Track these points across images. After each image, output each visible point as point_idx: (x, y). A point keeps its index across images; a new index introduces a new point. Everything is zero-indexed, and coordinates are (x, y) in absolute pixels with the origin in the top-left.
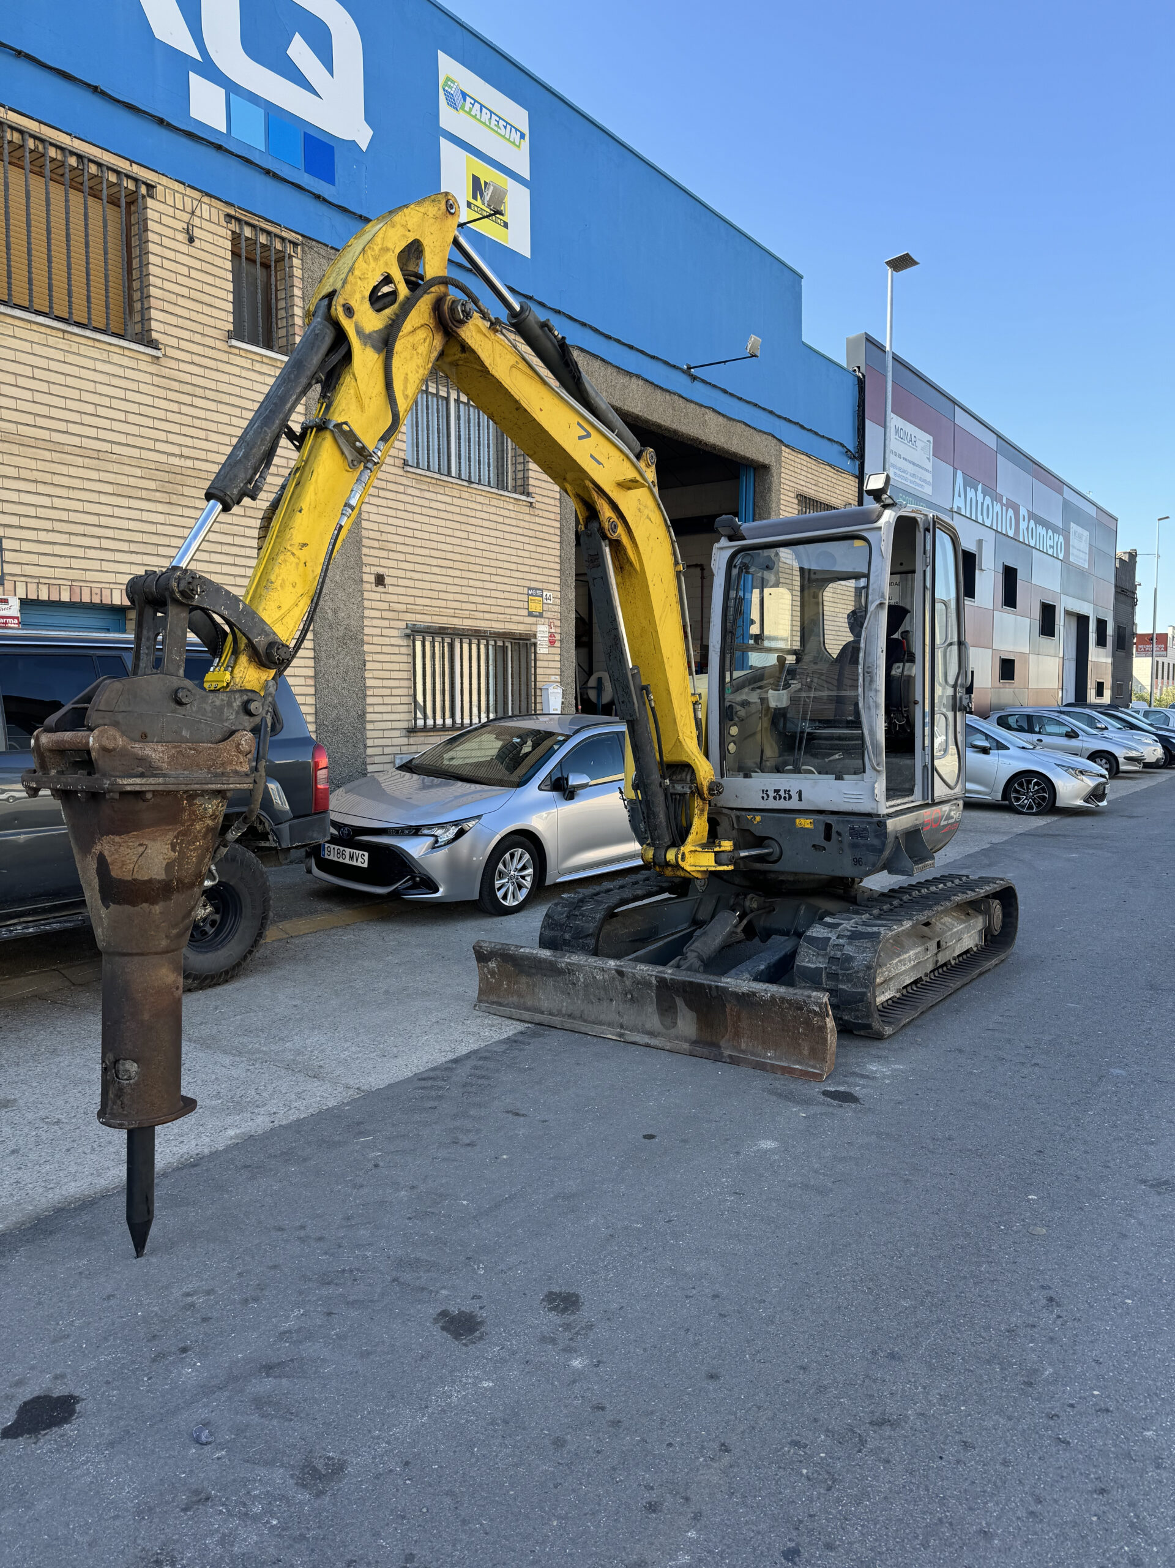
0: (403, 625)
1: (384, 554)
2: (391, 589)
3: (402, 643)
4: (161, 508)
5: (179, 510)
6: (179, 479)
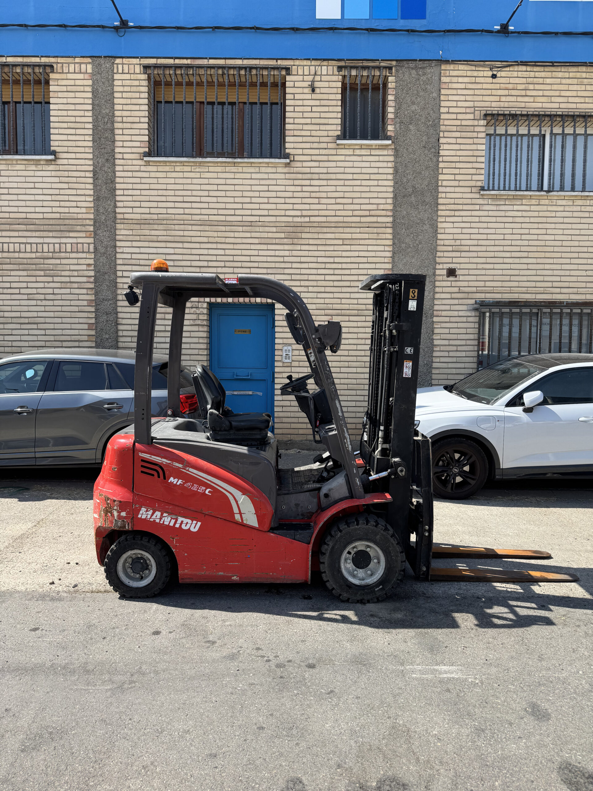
0: (473, 301)
1: (458, 254)
2: (461, 278)
3: (470, 315)
4: (286, 247)
5: (298, 247)
6: (299, 229)
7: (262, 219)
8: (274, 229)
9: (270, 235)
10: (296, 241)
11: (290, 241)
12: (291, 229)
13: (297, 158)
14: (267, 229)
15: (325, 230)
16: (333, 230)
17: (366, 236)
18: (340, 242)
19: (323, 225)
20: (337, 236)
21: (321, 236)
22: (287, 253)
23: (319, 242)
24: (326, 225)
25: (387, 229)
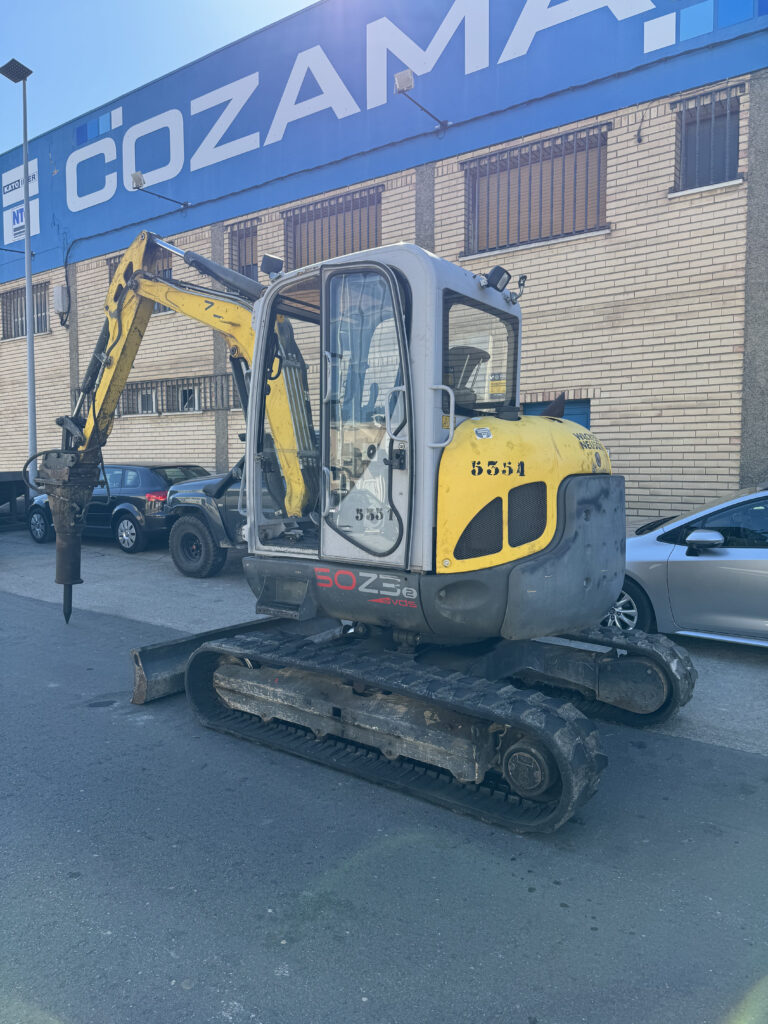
4: (606, 332)
5: (620, 330)
6: (621, 309)
7: (578, 303)
8: (592, 313)
9: (587, 320)
10: (616, 323)
11: (610, 324)
12: (611, 310)
13: (619, 226)
14: (583, 314)
15: (653, 305)
16: (663, 304)
17: (708, 306)
18: (673, 318)
19: (651, 299)
20: (669, 310)
21: (647, 313)
22: (606, 339)
23: (645, 321)
24: (655, 299)
25: (738, 293)
